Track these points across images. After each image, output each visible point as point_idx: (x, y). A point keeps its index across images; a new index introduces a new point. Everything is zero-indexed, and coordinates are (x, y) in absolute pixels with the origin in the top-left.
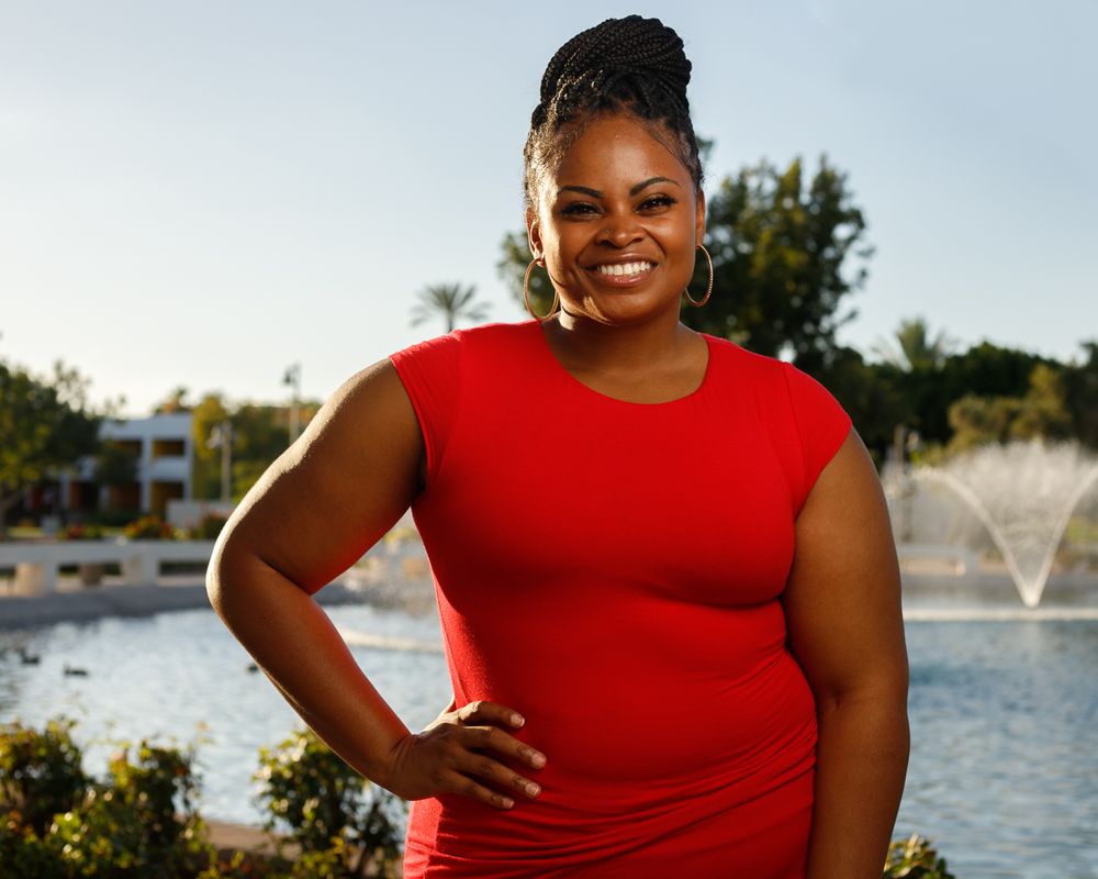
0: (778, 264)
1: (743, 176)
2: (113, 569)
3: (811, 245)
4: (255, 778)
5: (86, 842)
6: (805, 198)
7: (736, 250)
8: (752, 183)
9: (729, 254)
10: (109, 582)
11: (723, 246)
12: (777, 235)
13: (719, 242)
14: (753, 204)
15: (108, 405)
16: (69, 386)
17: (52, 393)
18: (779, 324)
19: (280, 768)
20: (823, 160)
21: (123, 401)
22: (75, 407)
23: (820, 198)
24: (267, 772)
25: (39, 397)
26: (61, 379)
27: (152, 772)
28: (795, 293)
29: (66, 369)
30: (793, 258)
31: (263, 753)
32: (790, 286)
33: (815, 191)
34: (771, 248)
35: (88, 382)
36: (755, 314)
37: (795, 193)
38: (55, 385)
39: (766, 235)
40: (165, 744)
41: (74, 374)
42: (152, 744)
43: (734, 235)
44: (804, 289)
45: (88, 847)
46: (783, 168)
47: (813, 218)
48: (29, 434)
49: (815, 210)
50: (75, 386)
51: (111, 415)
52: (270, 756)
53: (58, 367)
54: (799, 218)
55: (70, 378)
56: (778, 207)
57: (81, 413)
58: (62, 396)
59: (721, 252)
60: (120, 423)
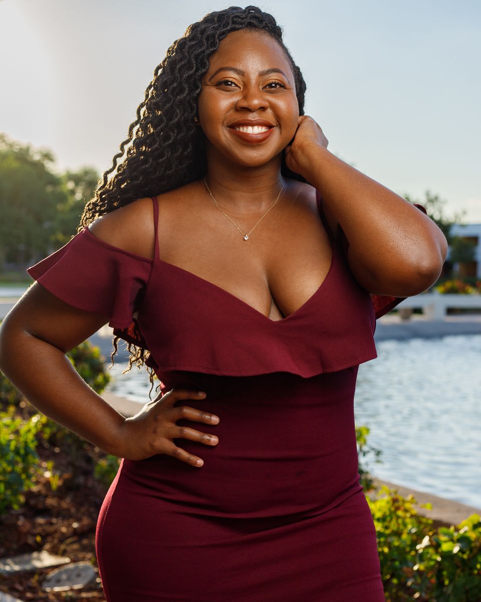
2: (418, 311)
10: (416, 318)
15: (457, 216)
16: (433, 205)
21: (464, 213)
22: (437, 216)
26: (429, 201)
29: (432, 195)
35: (445, 202)
41: (437, 198)
50: (437, 205)
51: (458, 222)
53: (428, 194)
55: (434, 200)
58: (430, 211)
60: (463, 226)
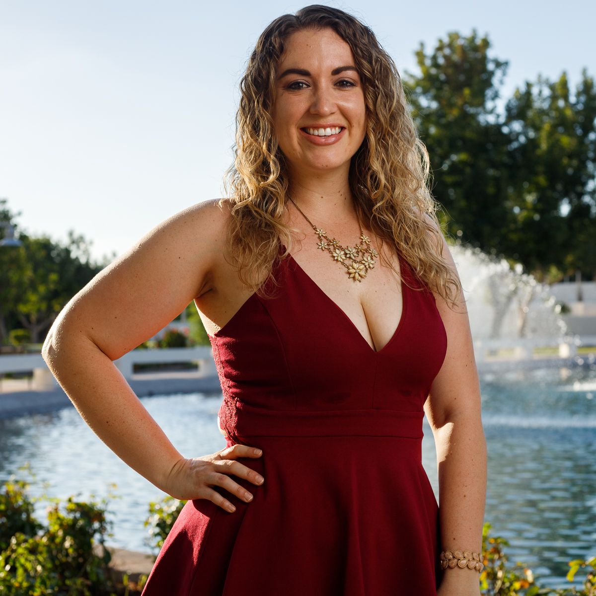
0: (554, 145)
1: (529, 85)
3: (579, 131)
4: (147, 523)
5: (8, 578)
6: (573, 99)
7: (527, 137)
8: (535, 91)
9: (522, 139)
11: (518, 134)
12: (554, 127)
13: (515, 131)
14: (537, 104)
16: (78, 247)
17: (67, 251)
18: (559, 187)
19: (165, 515)
20: (584, 72)
22: (83, 261)
23: (583, 98)
24: (156, 518)
25: (59, 255)
26: (73, 242)
27: (75, 520)
28: (570, 166)
29: (76, 235)
30: (566, 141)
31: (151, 505)
32: (565, 161)
33: (578, 94)
34: (551, 134)
35: (91, 243)
36: (542, 180)
37: (566, 97)
38: (69, 246)
39: (547, 127)
40: (84, 499)
41: (81, 239)
42: (75, 500)
43: (525, 127)
44: (575, 162)
45: (9, 581)
46: (555, 78)
47: (578, 113)
48: (44, 280)
49: (580, 107)
50: (82, 246)
52: (157, 507)
53: (71, 234)
54: (569, 113)
55: (77, 241)
56: (553, 106)
57: (87, 264)
58: (75, 253)
59: (517, 139)
